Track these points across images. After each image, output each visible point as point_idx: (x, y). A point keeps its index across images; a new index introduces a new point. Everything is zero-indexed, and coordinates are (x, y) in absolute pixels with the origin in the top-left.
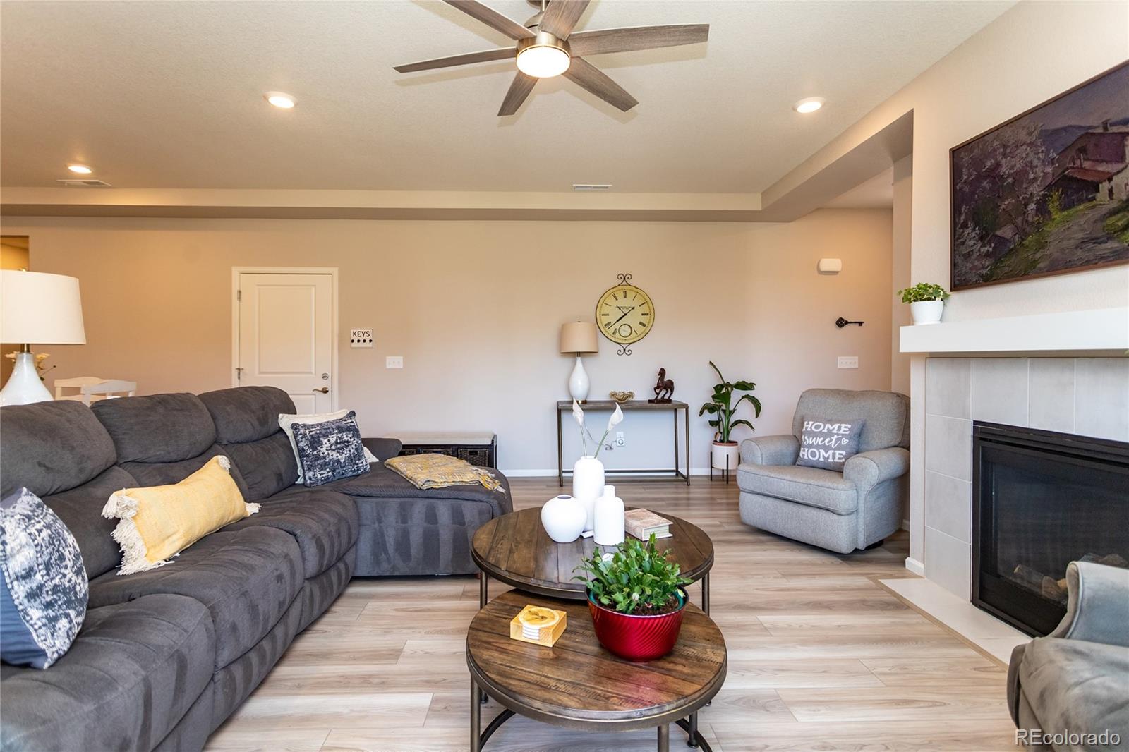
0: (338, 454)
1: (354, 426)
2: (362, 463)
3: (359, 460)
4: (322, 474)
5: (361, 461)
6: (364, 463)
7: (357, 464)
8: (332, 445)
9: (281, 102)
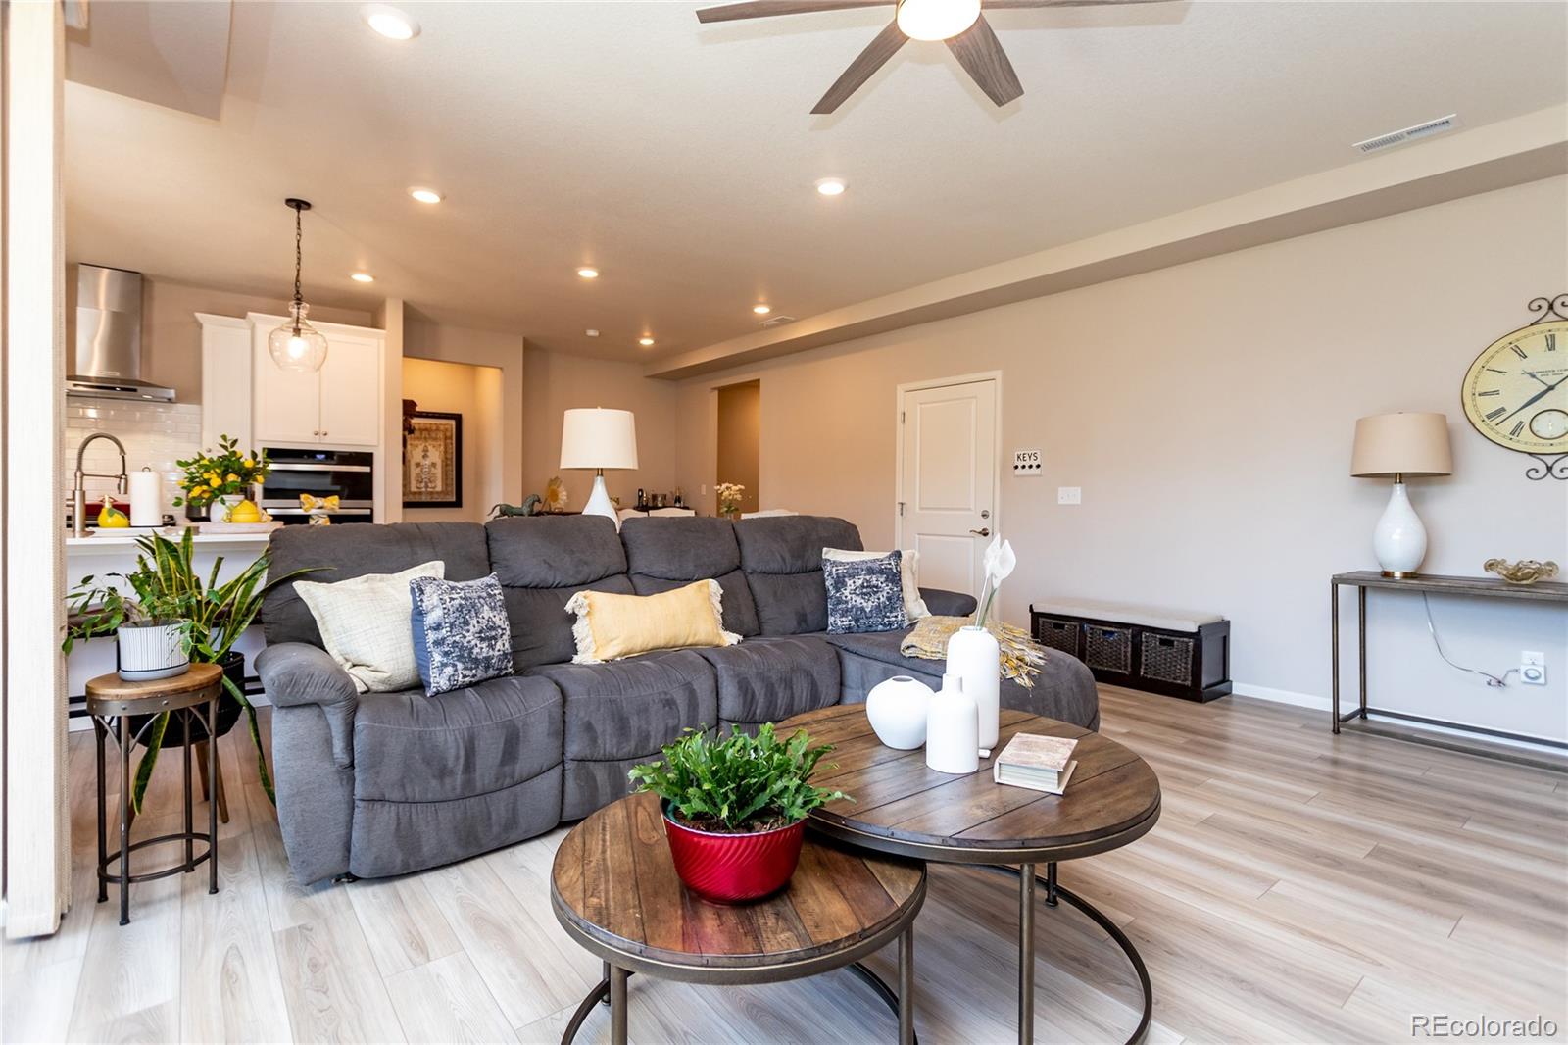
0: (863, 601)
1: (891, 568)
2: (896, 616)
3: (891, 612)
4: (842, 622)
5: (894, 614)
6: (899, 617)
7: (888, 617)
8: (856, 589)
9: (831, 188)
